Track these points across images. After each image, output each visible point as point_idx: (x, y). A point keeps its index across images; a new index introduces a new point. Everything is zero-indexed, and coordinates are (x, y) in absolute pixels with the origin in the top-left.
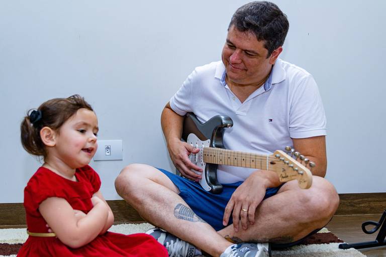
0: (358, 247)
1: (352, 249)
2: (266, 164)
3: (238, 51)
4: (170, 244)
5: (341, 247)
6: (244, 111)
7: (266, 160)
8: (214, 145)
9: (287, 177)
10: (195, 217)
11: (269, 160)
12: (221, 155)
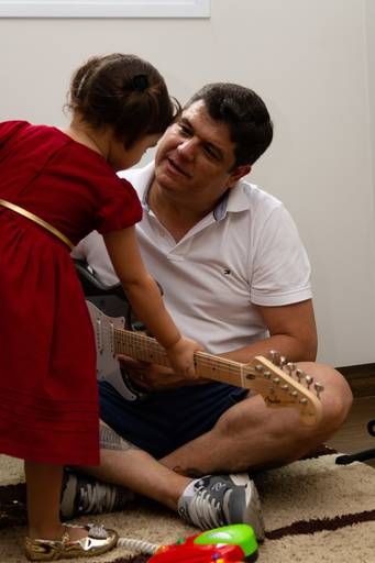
0: (362, 457)
1: (356, 463)
2: (241, 380)
3: (194, 140)
4: (86, 490)
5: (339, 461)
6: (181, 255)
7: (240, 372)
9: (278, 402)
10: (124, 443)
11: (244, 372)
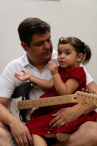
2: (72, 99)
7: (71, 97)
8: (24, 99)
9: (87, 103)
11: (73, 97)
12: (34, 103)
